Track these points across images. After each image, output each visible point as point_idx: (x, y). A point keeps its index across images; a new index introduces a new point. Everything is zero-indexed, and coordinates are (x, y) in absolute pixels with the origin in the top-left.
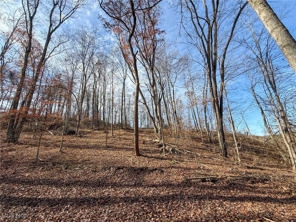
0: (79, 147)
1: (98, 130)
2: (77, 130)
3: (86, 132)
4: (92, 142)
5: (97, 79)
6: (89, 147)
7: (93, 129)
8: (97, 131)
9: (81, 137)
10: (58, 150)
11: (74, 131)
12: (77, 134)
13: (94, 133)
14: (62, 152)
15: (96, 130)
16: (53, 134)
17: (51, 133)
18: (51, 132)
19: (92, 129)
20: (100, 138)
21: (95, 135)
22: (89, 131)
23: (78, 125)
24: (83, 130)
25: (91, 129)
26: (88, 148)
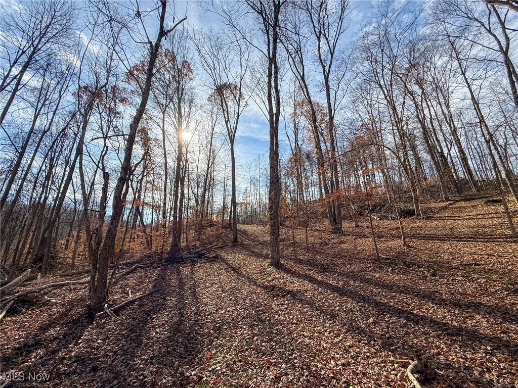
0: (437, 237)
1: (466, 200)
2: (416, 207)
3: (435, 208)
4: (464, 226)
5: (418, 99)
6: (461, 238)
7: (450, 200)
8: (463, 204)
9: (429, 218)
10: (400, 242)
11: (410, 210)
12: (419, 215)
13: (457, 208)
14: (409, 246)
15: (459, 201)
16: (378, 219)
17: (375, 218)
18: (374, 216)
19: (447, 200)
20: (480, 217)
21: (461, 211)
22: (443, 205)
23: (415, 198)
24: (426, 206)
25: (443, 201)
26: (459, 239)
